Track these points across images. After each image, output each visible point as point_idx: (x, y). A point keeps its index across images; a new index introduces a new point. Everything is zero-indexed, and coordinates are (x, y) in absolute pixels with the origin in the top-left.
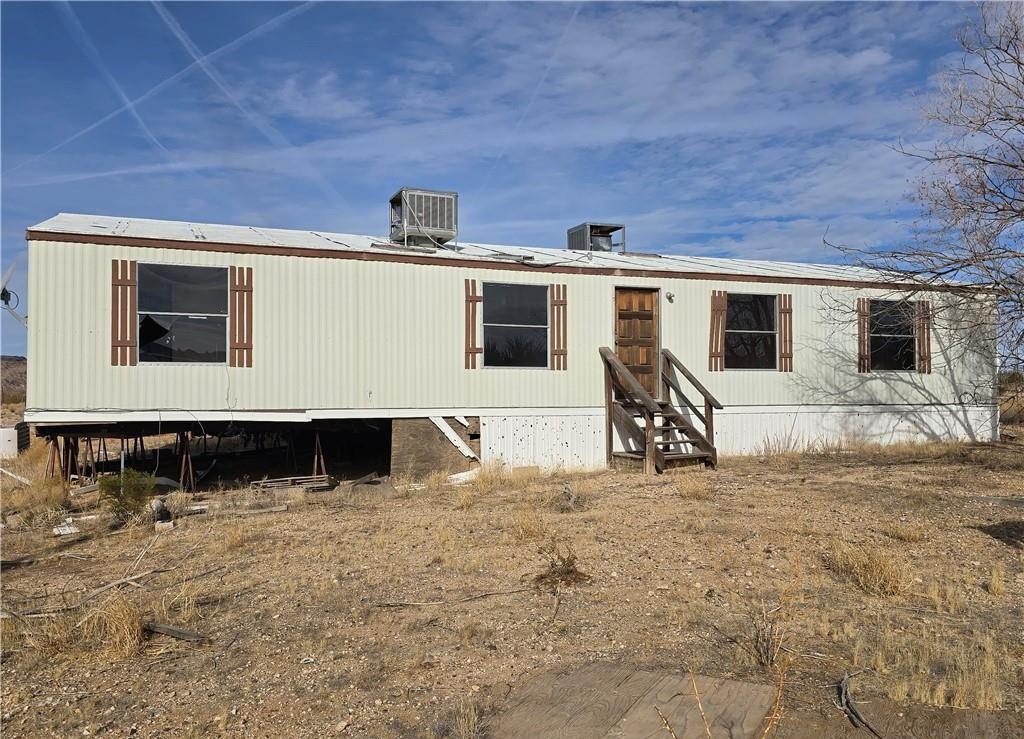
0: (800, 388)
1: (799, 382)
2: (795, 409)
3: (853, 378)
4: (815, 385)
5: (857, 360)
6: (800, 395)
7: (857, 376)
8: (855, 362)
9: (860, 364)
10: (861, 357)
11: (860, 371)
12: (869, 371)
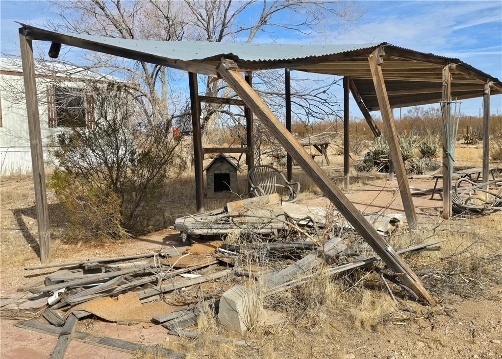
0: (9, 137)
1: (8, 133)
2: (5, 149)
3: (45, 131)
4: (19, 135)
5: (48, 121)
6: (9, 141)
7: (48, 130)
8: (46, 122)
9: (49, 123)
10: (50, 120)
11: (49, 126)
12: (56, 128)
